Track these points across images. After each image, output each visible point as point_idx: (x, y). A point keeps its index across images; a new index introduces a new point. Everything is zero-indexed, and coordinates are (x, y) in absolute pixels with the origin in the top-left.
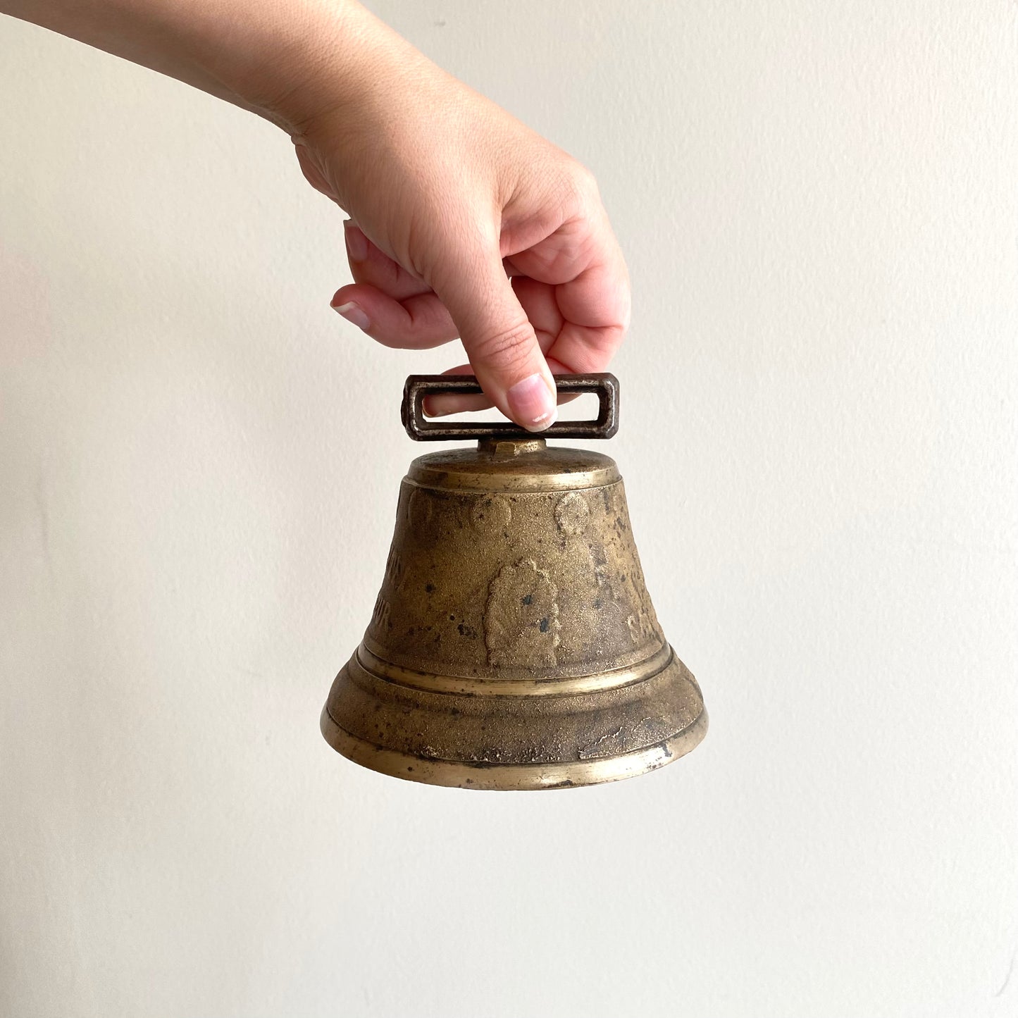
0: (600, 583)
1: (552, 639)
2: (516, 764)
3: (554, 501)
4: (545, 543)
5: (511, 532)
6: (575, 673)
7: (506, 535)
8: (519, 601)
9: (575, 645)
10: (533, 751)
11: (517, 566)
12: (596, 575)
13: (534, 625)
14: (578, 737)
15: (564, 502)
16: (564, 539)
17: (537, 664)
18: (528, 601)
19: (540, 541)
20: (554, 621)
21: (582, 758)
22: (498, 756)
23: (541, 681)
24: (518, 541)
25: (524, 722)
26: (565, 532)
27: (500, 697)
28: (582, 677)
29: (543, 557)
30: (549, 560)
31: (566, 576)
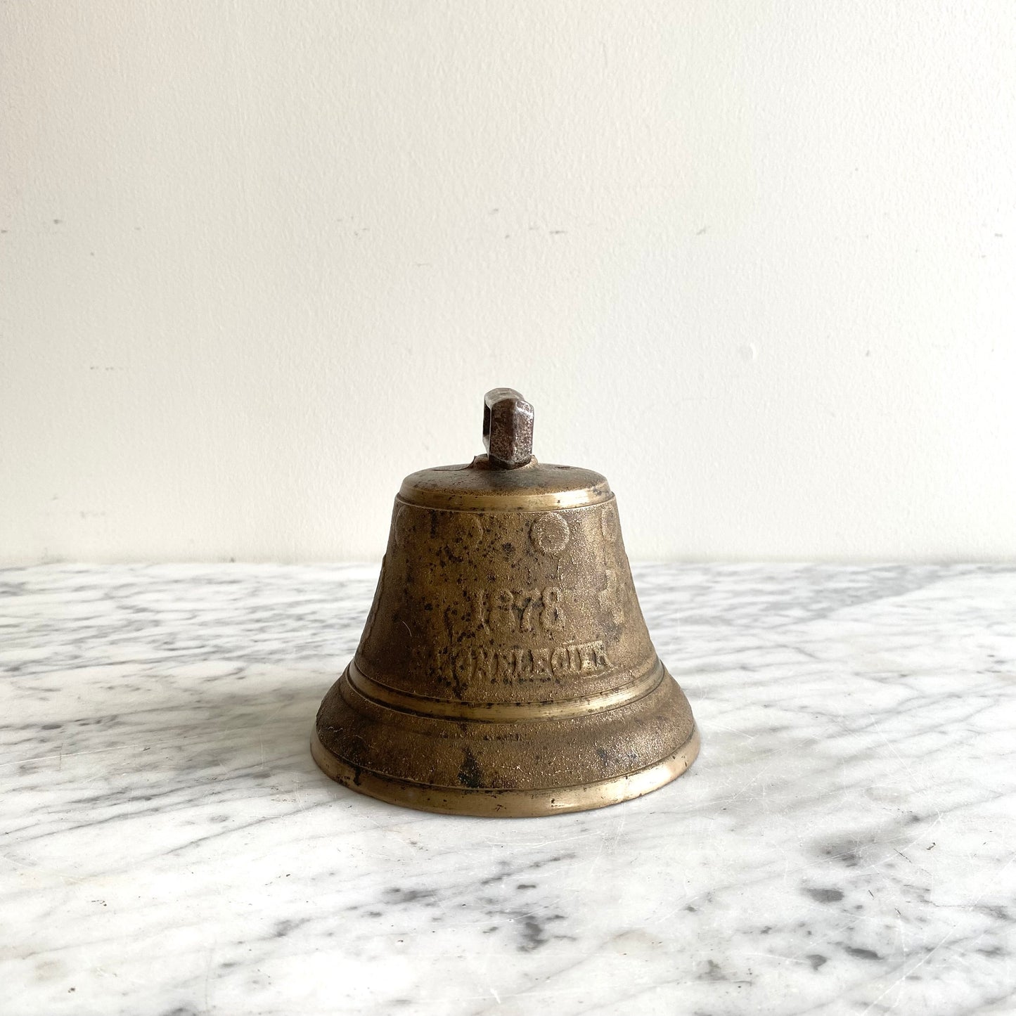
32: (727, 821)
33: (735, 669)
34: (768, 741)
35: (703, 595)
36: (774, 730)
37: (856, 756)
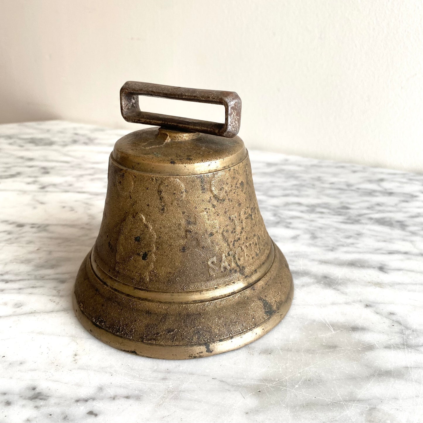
0: (189, 236)
1: (148, 265)
2: (110, 332)
3: (159, 182)
4: (151, 207)
5: (133, 196)
6: (158, 289)
7: (130, 197)
8: (133, 238)
9: (162, 272)
10: (119, 329)
11: (134, 217)
12: (187, 231)
13: (139, 254)
14: (146, 329)
15: (165, 184)
16: (164, 206)
17: (137, 278)
18: (138, 239)
19: (148, 205)
20: (151, 255)
21: (144, 341)
22: (103, 324)
23: (138, 289)
24: (136, 202)
25: (122, 310)
26: (164, 202)
27: (116, 290)
28: (162, 292)
29: (149, 215)
30: (153, 218)
31: (163, 229)
32: (251, 402)
33: (374, 268)
34: (343, 338)
35: (407, 202)
36: (355, 329)
37: (391, 371)
